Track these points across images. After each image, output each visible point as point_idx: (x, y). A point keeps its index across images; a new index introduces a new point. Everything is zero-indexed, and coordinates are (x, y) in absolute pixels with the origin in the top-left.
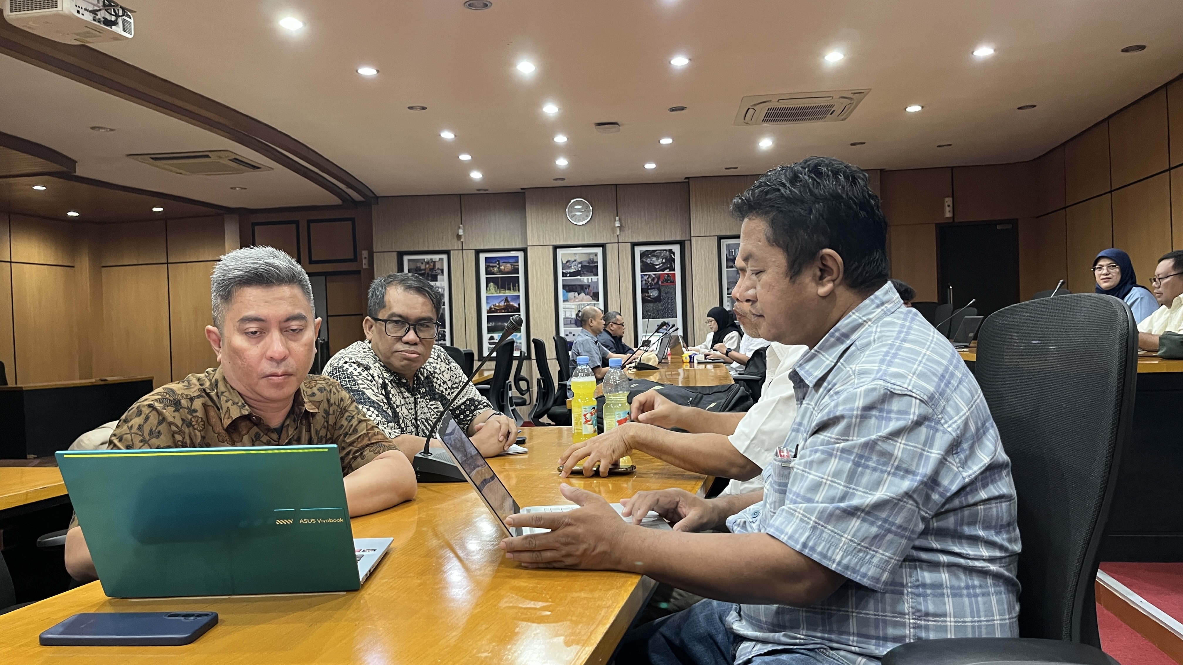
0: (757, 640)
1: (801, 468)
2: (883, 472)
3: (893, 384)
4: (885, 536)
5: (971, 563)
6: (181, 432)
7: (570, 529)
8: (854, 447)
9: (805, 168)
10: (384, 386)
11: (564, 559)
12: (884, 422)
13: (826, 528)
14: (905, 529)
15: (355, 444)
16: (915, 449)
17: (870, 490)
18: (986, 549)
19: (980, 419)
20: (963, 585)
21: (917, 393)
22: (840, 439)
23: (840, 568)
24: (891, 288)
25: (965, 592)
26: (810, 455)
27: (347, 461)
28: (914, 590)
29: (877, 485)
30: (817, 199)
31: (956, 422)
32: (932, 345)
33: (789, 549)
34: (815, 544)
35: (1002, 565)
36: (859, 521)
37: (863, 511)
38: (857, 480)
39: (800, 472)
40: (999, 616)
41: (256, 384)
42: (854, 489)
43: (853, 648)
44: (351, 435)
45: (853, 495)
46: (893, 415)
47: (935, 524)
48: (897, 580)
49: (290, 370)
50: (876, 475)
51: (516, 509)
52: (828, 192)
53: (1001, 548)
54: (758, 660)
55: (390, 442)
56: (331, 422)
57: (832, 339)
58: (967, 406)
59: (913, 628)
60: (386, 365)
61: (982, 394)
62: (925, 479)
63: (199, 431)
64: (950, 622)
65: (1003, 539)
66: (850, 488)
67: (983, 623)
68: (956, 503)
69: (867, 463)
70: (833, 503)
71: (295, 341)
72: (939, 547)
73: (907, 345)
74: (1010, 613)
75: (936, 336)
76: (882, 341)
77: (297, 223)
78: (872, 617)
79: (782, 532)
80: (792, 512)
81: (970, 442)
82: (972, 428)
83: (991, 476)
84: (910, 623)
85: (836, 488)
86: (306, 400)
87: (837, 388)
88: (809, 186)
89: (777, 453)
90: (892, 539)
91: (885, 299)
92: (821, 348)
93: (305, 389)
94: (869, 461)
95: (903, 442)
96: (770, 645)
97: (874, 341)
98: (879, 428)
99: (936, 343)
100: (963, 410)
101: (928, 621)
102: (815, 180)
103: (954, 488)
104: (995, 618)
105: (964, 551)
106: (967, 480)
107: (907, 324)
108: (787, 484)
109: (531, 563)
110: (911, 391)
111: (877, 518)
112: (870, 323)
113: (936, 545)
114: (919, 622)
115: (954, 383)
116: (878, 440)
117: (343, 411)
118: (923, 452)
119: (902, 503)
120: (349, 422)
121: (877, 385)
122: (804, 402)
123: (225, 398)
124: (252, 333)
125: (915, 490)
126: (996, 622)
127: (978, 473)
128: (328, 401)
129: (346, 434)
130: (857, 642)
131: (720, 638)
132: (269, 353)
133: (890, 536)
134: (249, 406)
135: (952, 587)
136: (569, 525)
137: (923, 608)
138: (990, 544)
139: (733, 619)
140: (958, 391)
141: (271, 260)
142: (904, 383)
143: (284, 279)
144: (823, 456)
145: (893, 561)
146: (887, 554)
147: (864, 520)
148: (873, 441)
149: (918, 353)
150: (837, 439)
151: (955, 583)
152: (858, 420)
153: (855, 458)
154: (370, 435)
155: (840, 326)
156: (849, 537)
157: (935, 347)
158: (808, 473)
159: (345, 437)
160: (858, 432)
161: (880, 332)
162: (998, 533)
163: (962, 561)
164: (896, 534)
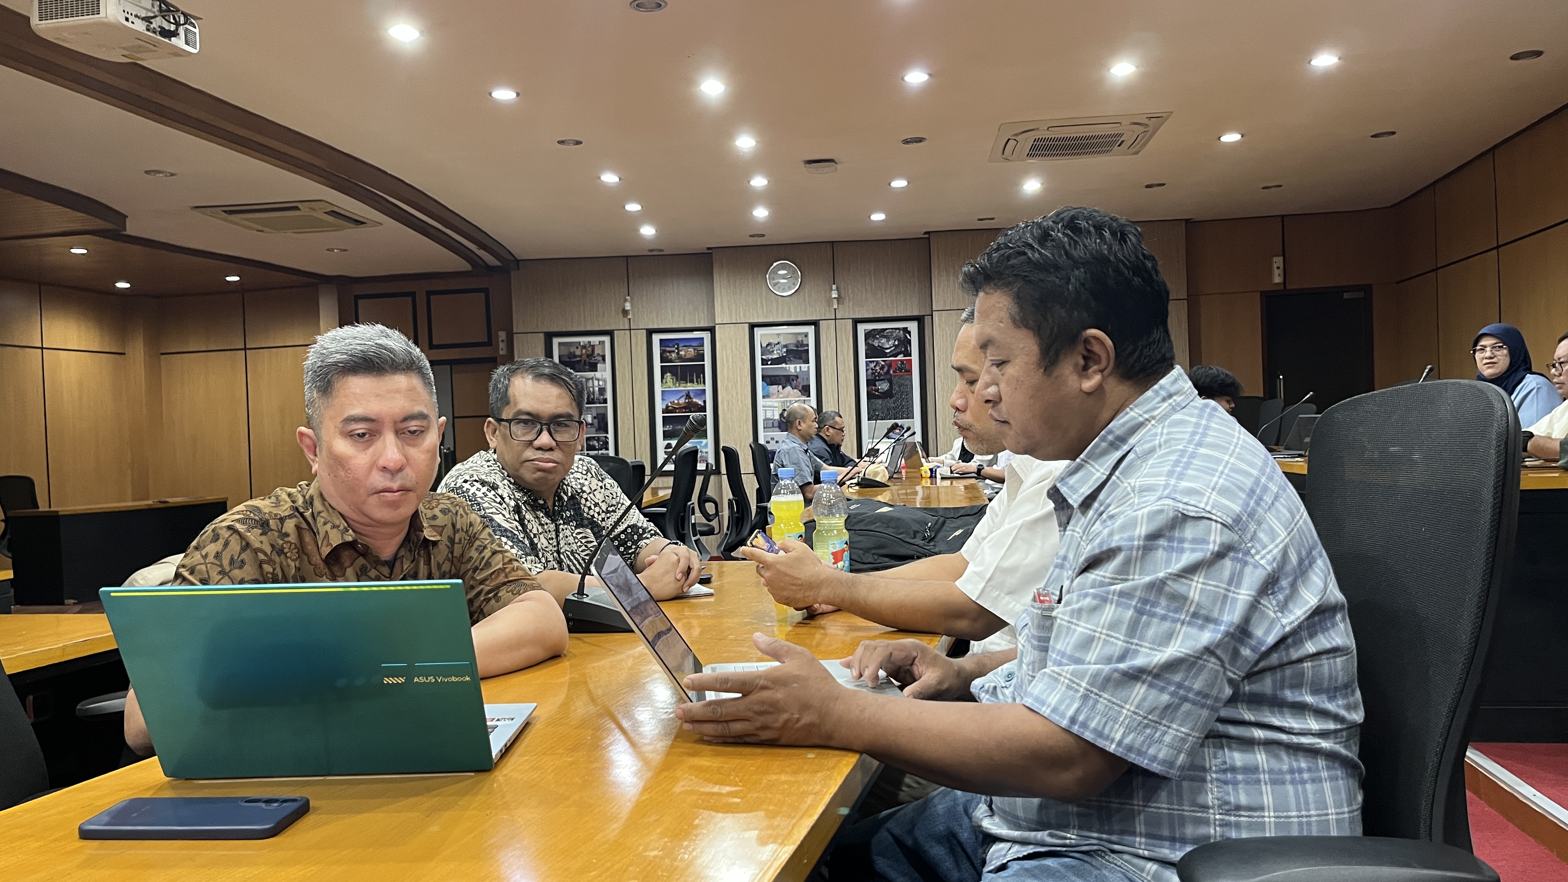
0: (1014, 841)
1: (1066, 618)
2: (1175, 621)
3: (1185, 503)
4: (1179, 706)
5: (1295, 739)
6: (270, 562)
7: (766, 694)
8: (1135, 589)
9: (1058, 223)
10: (517, 510)
11: (760, 733)
12: (1174, 554)
13: (1100, 696)
14: (1206, 696)
15: (488, 582)
16: (1217, 590)
17: (1159, 645)
18: (1316, 721)
19: (1304, 547)
20: (1285, 767)
21: (1218, 515)
22: (1117, 579)
23: (1121, 750)
24: (1180, 375)
25: (1288, 777)
26: (1078, 601)
27: (476, 604)
28: (1221, 776)
29: (1168, 637)
30: (1076, 263)
31: (1271, 551)
32: (1238, 450)
33: (1053, 725)
34: (1087, 719)
35: (1338, 740)
36: (1144, 688)
37: (1150, 673)
38: (1141, 632)
39: (1066, 624)
40: (1335, 808)
41: (364, 503)
42: (1137, 645)
43: (1141, 852)
44: (482, 569)
45: (1136, 652)
46: (1186, 545)
47: (1247, 688)
48: (1198, 762)
49: (408, 485)
50: (1167, 625)
51: (698, 667)
52: (1091, 254)
53: (1336, 718)
54: (1015, 866)
55: (533, 579)
56: (457, 551)
57: (1104, 444)
58: (1286, 529)
59: (1220, 825)
60: (517, 481)
61: (1306, 514)
62: (1232, 630)
63: (293, 560)
64: (1269, 817)
65: (1338, 706)
66: (1132, 644)
67: (1314, 819)
68: (1274, 659)
69: (1153, 609)
70: (1110, 663)
71: (414, 446)
72: (1253, 719)
73: (1202, 451)
74: (1350, 804)
75: (1242, 436)
76: (1170, 447)
77: (413, 295)
78: (1164, 811)
79: (1043, 703)
80: (1056, 676)
81: (1290, 579)
82: (1294, 558)
83: (1320, 622)
84: (1215, 820)
85: (1113, 643)
86: (425, 525)
87: (1112, 510)
88: (1064, 246)
89: (1035, 597)
90: (1189, 710)
91: (1173, 389)
92: (1089, 456)
93: (423, 509)
94: (1156, 607)
95: (1201, 580)
96: (1031, 847)
97: (1160, 446)
98: (1168, 562)
99: (1242, 447)
100: (1280, 535)
101: (1240, 816)
102: (1072, 238)
103: (1271, 640)
104: (1330, 812)
105: (1287, 725)
106: (1288, 629)
107: (1204, 422)
108: (1050, 638)
109: (716, 737)
110: (1209, 512)
111: (1169, 683)
112: (1153, 422)
113: (1248, 716)
114: (1227, 818)
115: (1268, 498)
116: (1167, 578)
117: (473, 538)
118: (1228, 593)
119: (1201, 662)
120: (480, 553)
121: (1164, 505)
122: (1068, 528)
123: (323, 520)
124: (358, 435)
125: (1219, 644)
126: (1330, 817)
127: (1302, 619)
128: (454, 525)
129: (476, 569)
130: (1146, 844)
131: (965, 835)
132: (382, 462)
133: (1186, 706)
134: (354, 531)
135: (1271, 771)
136: (764, 688)
137: (1232, 799)
138: (1321, 713)
139: (982, 814)
140: (1273, 511)
141: (383, 341)
142: (1200, 502)
143: (400, 365)
144: (1095, 602)
145: (1191, 738)
146: (1183, 730)
147: (1151, 686)
148: (1161, 580)
149: (1218, 461)
150: (1112, 578)
151: (1275, 765)
152: (1140, 553)
153: (1137, 603)
154: (507, 570)
155: (1113, 427)
156: (1132, 709)
157: (1242, 452)
158: (1076, 624)
159: (474, 572)
160: (1140, 569)
161: (1168, 434)
162: (1331, 699)
163: (1284, 737)
164: (1194, 703)
